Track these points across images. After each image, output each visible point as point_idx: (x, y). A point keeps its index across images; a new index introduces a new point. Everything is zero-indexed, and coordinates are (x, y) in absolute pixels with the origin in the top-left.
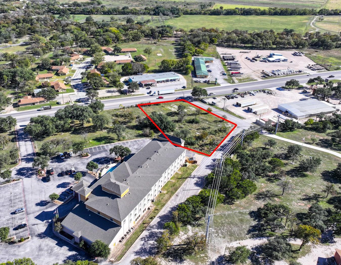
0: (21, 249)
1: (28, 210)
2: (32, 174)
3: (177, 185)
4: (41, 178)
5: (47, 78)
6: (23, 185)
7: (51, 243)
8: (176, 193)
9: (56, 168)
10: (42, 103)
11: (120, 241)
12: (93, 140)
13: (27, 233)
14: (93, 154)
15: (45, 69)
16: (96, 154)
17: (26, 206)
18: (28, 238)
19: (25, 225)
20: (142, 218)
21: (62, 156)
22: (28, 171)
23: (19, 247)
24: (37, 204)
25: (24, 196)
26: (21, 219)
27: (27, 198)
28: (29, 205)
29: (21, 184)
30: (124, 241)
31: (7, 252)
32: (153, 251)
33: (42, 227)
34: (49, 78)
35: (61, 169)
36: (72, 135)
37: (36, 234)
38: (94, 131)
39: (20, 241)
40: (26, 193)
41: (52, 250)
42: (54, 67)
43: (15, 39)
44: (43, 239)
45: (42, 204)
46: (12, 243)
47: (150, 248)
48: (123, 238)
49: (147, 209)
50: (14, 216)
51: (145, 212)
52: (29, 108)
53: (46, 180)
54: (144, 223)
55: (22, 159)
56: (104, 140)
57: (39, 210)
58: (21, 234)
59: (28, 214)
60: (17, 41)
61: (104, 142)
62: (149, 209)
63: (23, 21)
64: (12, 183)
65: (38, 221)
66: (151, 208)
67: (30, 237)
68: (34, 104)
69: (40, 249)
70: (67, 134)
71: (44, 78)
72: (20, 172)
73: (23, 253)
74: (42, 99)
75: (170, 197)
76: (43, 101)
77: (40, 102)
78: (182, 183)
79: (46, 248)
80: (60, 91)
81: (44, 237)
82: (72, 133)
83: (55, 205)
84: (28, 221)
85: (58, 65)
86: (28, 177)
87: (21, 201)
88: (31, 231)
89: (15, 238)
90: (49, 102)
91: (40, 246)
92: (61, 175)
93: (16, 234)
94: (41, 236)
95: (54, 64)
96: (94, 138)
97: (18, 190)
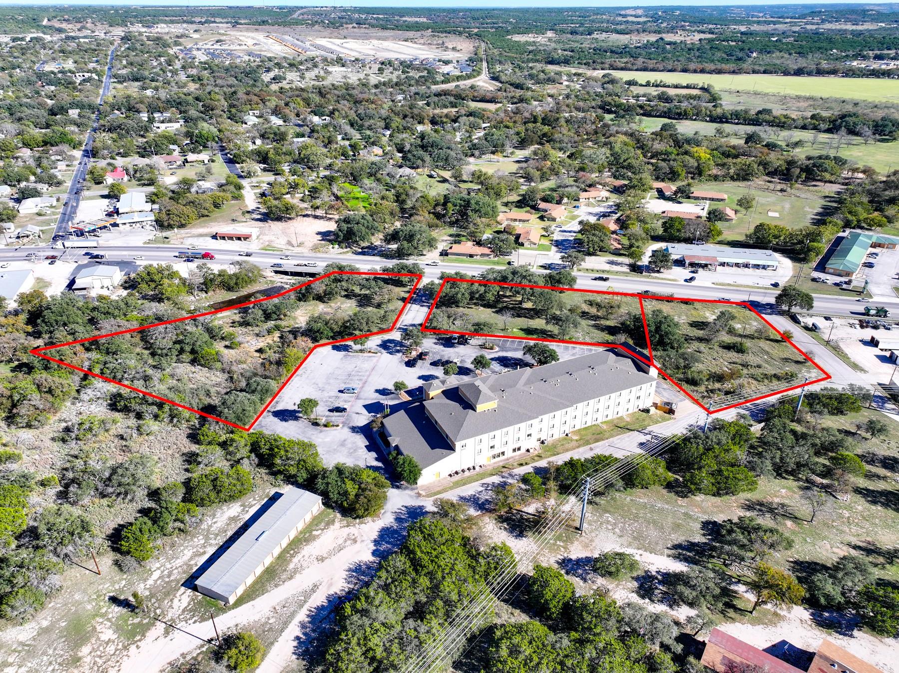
0: (321, 435)
1: (362, 394)
2: (398, 351)
3: (607, 435)
4: (407, 360)
5: (520, 220)
6: (378, 361)
7: (361, 441)
8: (592, 446)
9: (435, 353)
10: (486, 258)
11: (450, 475)
12: (521, 329)
13: (342, 419)
14: (503, 349)
15: (528, 206)
16: (506, 351)
17: (362, 387)
18: (337, 426)
19: (344, 410)
20: (508, 459)
21: (455, 339)
22: (395, 346)
23: (321, 432)
24: (377, 391)
25: (369, 376)
26: (345, 401)
27: (370, 379)
28: (366, 388)
29: (375, 360)
30: (456, 478)
31: (304, 432)
32: (487, 506)
33: (364, 419)
34: (524, 221)
35: (443, 356)
36: (493, 314)
37: (351, 425)
38: (532, 318)
39: (325, 426)
40: (374, 372)
41: (355, 451)
42: (542, 205)
43: (510, 150)
44: (354, 434)
45: (383, 392)
46: (316, 424)
47: (487, 500)
48: (457, 473)
49: (523, 450)
50: (340, 394)
51: (518, 453)
52: (462, 261)
53: (410, 364)
54: (504, 467)
55: (400, 328)
56: (537, 334)
57: (374, 398)
58: (333, 419)
59: (358, 398)
60: (512, 153)
61: (535, 336)
62: (528, 451)
63: (543, 119)
64: (366, 354)
65: (365, 412)
66: (531, 451)
67: (341, 425)
68: (471, 256)
69: (343, 444)
70: (489, 310)
71: (515, 220)
72: (385, 345)
73: (320, 440)
74: (486, 251)
75: (578, 447)
76: (488, 255)
77: (483, 255)
78: (618, 435)
79: (350, 446)
80: (526, 244)
81: (357, 432)
82: (497, 312)
83: (399, 398)
84: (352, 406)
85: (551, 202)
86: (391, 353)
87: (360, 380)
88: (347, 419)
89: (323, 421)
90: (496, 259)
91: (345, 440)
92: (434, 364)
93: (327, 416)
94: (354, 429)
95: (545, 200)
96: (525, 327)
97: (367, 365)
